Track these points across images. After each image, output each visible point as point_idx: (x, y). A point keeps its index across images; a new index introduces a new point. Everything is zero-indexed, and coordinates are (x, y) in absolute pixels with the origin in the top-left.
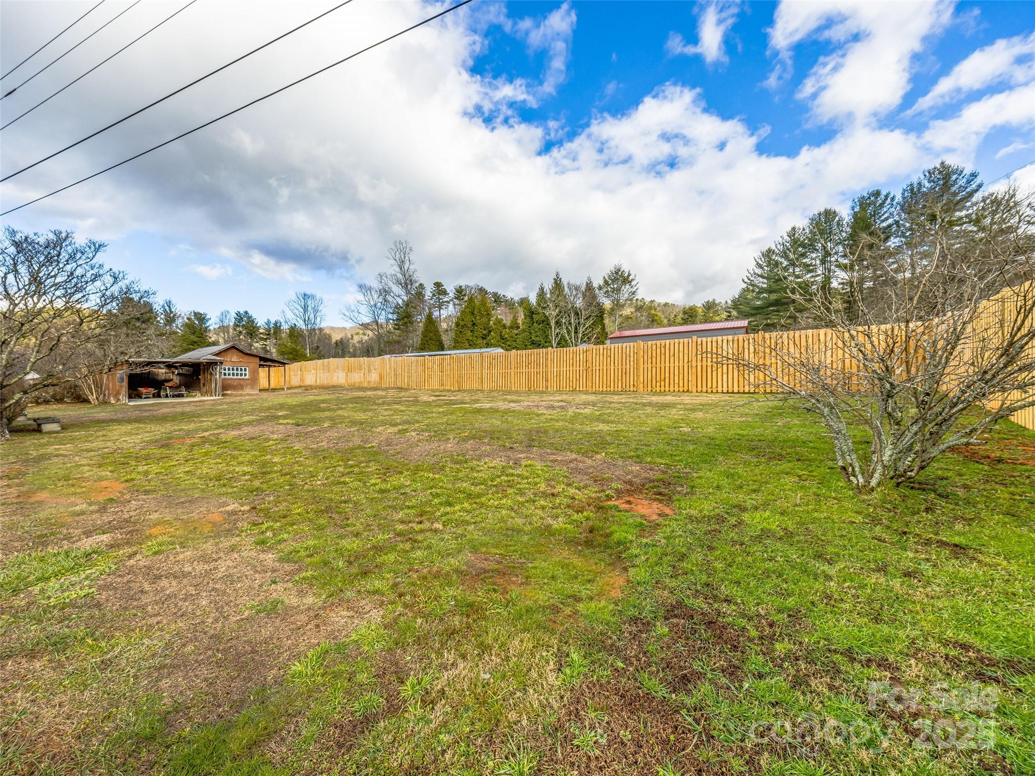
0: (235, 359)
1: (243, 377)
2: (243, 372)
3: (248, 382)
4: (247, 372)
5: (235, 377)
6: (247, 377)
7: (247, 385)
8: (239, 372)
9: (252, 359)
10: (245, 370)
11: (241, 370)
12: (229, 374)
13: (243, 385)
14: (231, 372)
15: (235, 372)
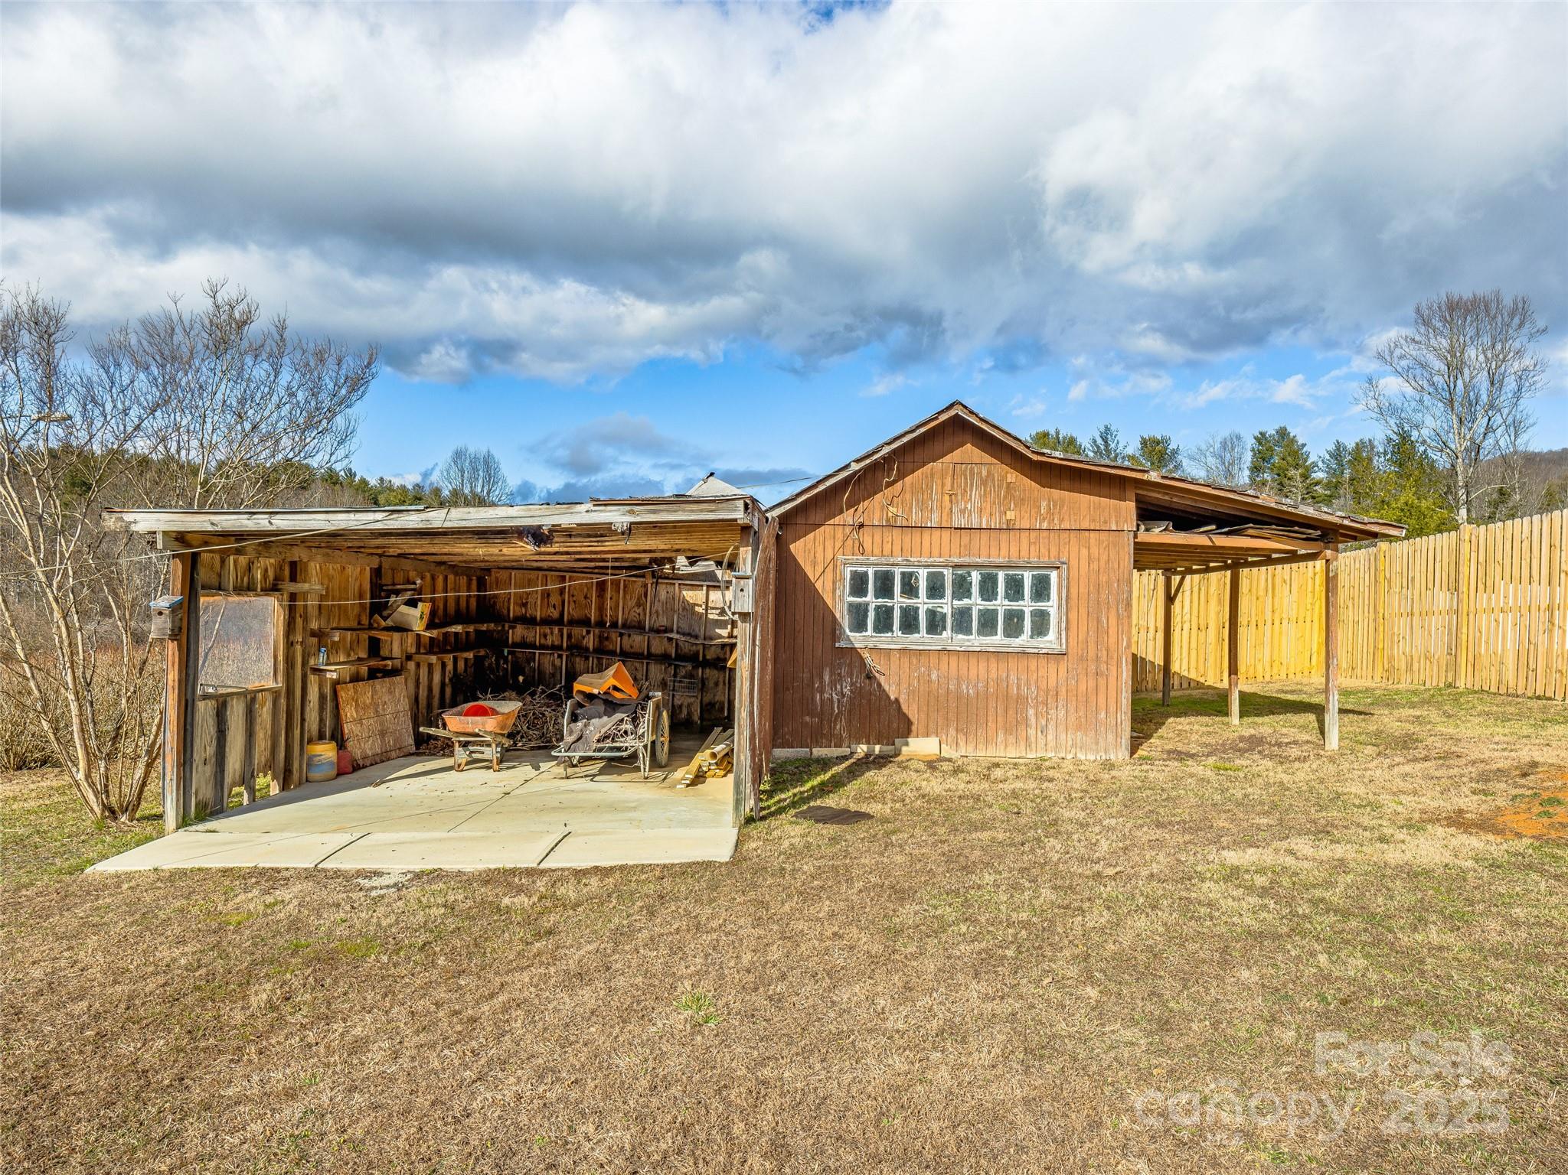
0: (974, 510)
1: (1025, 640)
2: (1027, 605)
3: (1055, 676)
4: (1054, 606)
6: (1051, 640)
7: (1049, 697)
8: (1001, 604)
9: (1085, 506)
10: (1042, 588)
11: (1015, 588)
12: (935, 623)
13: (1021, 701)
14: (947, 605)
15: (976, 602)
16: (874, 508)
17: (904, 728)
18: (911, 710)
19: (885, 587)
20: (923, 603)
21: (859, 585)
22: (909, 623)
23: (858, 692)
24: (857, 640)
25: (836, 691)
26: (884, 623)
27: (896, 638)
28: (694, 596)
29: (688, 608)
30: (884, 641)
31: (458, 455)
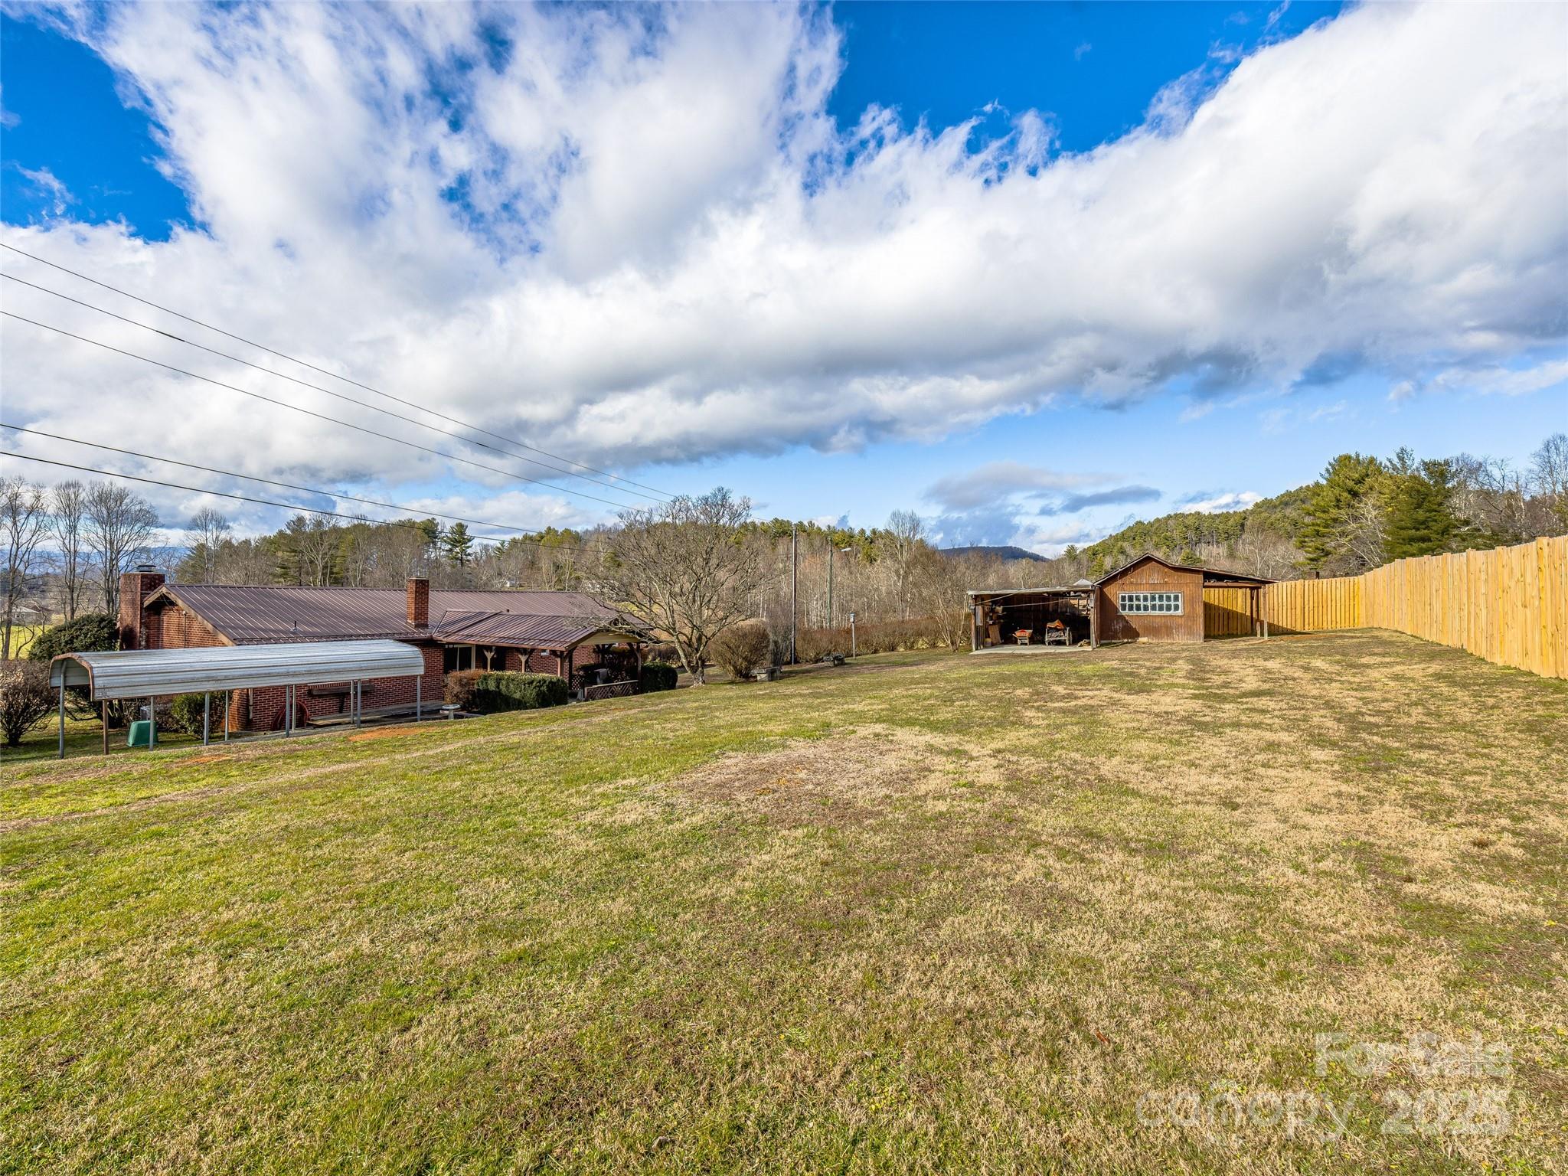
0: (1156, 579)
1: (1172, 612)
2: (1172, 603)
3: (1181, 621)
4: (1180, 603)
5: (1157, 613)
6: (1180, 612)
7: (1179, 626)
8: (1165, 603)
9: (1187, 578)
10: (1176, 598)
11: (1168, 598)
12: (1146, 608)
13: (1171, 628)
14: (1149, 603)
15: (1157, 602)
16: (1127, 579)
17: (1138, 635)
18: (1140, 631)
19: (1131, 599)
20: (1142, 603)
21: (1123, 599)
22: (1138, 608)
23: (1124, 627)
24: (1123, 613)
25: (1118, 626)
26: (1131, 608)
27: (1135, 612)
28: (1074, 602)
29: (1073, 606)
30: (1131, 613)
31: (894, 514)
